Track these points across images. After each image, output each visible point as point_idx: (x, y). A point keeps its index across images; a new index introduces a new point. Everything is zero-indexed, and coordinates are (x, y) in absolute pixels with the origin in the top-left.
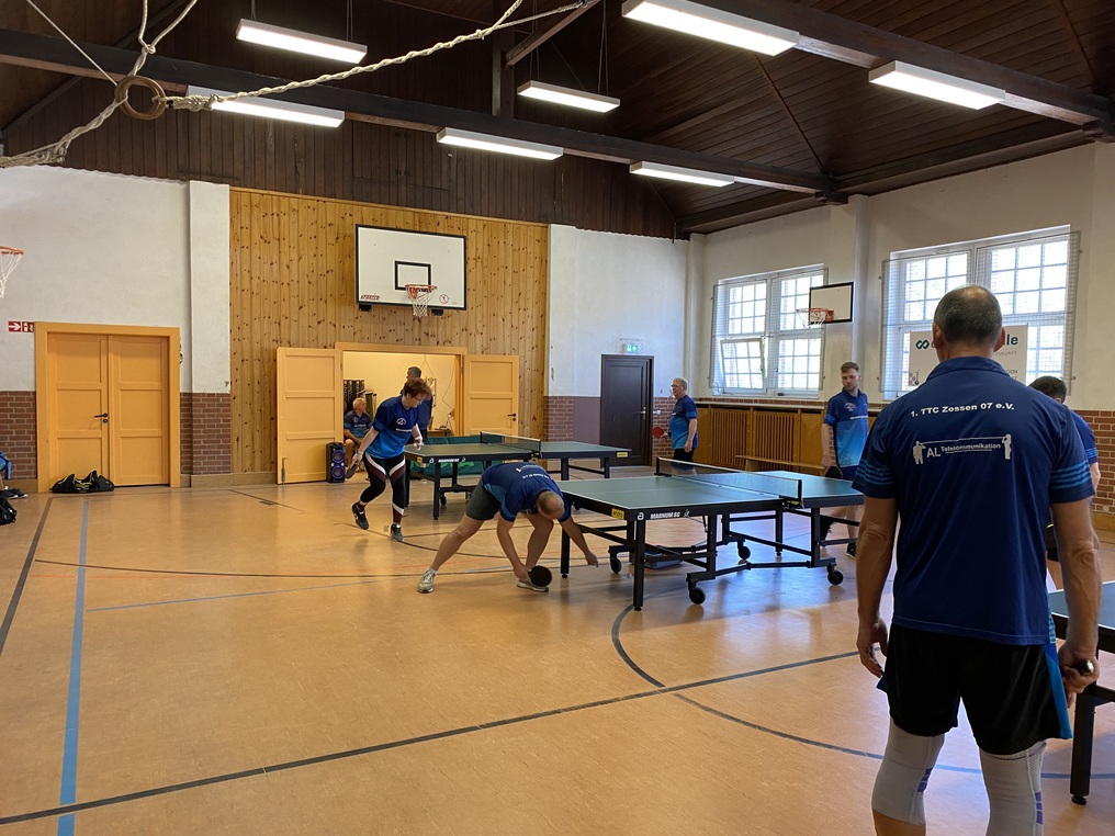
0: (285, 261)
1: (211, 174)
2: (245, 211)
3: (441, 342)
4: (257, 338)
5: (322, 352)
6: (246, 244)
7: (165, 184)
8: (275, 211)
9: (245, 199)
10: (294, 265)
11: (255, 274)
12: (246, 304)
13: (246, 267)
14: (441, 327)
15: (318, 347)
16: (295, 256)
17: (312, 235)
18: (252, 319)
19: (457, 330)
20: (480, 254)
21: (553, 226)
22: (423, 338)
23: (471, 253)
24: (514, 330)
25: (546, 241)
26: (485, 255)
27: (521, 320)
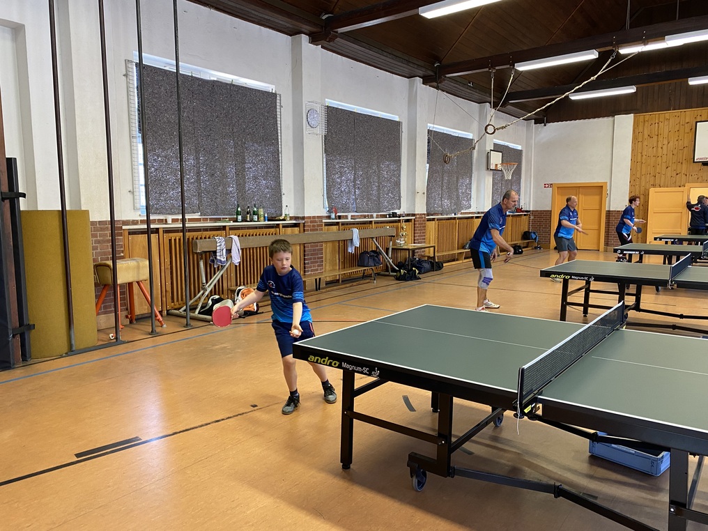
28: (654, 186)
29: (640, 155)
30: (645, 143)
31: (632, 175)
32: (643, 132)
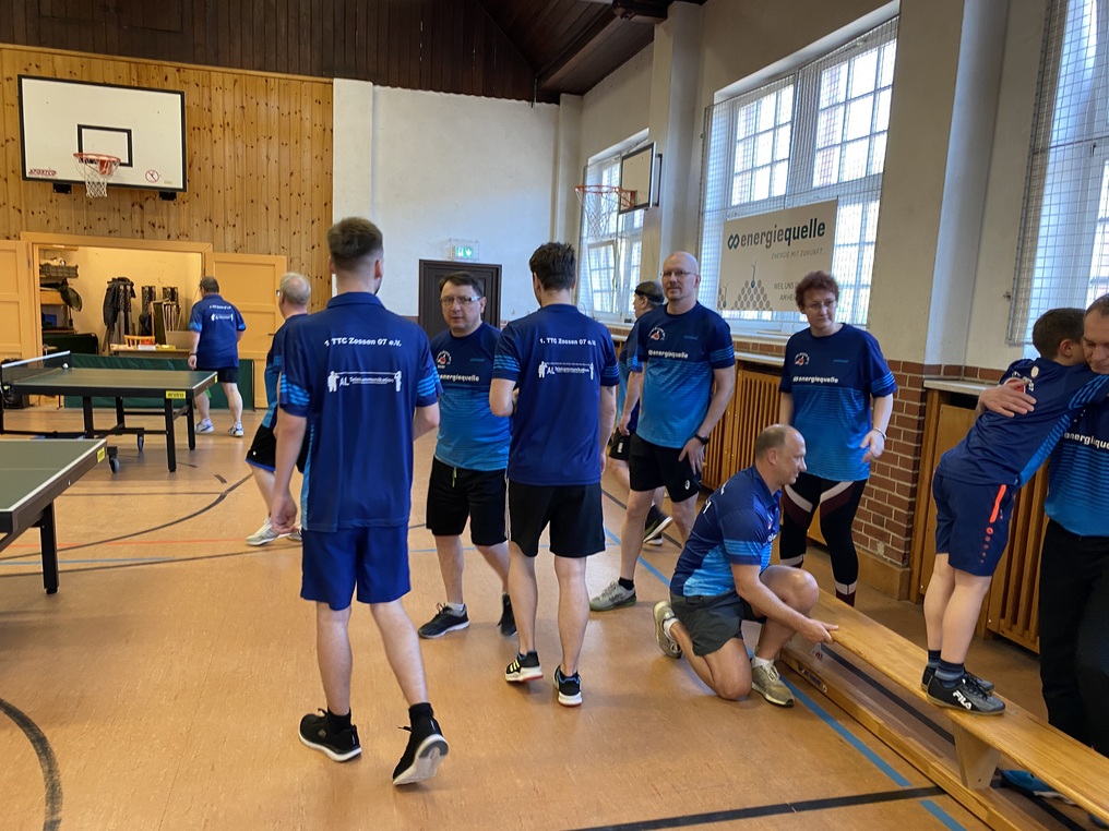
3: (173, 235)
5: (2, 244)
14: (173, 214)
19: (197, 221)
20: (229, 119)
21: (336, 81)
22: (148, 229)
23: (218, 118)
24: (283, 223)
25: (330, 103)
26: (237, 122)
27: (294, 209)
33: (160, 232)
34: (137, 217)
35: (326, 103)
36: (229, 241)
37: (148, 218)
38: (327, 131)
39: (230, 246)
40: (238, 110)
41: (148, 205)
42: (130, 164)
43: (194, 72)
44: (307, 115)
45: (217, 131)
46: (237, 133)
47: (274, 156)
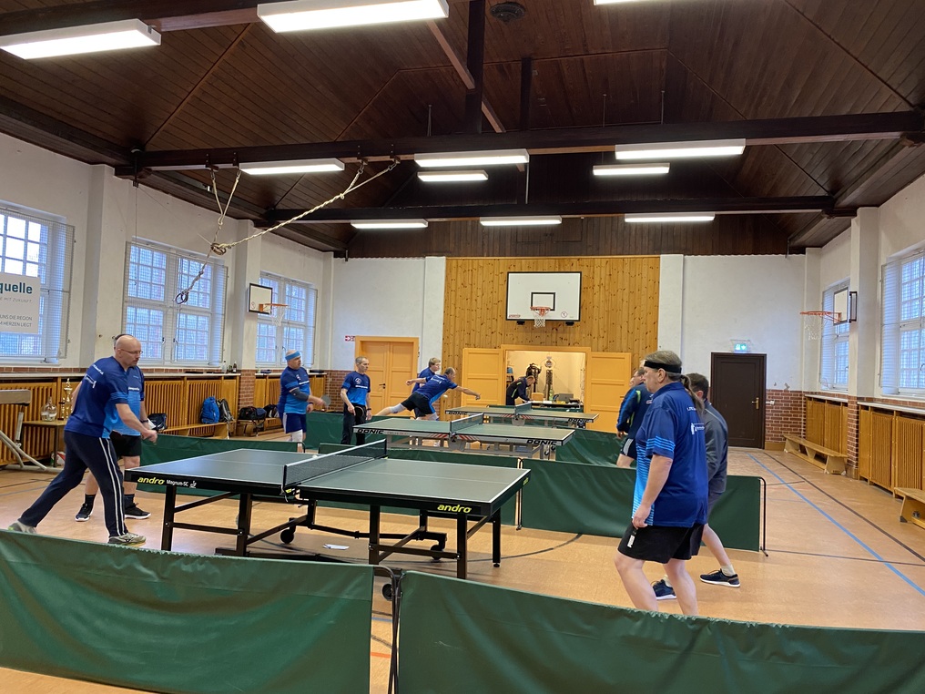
0: (474, 298)
1: (437, 252)
2: (454, 271)
3: (571, 344)
4: (457, 342)
5: (493, 350)
6: (454, 289)
7: (416, 260)
8: (470, 268)
9: (454, 263)
10: (479, 299)
11: (458, 305)
12: (452, 324)
13: (453, 302)
15: (491, 348)
16: (480, 294)
17: (491, 279)
18: (455, 331)
19: (584, 335)
20: (603, 282)
21: (662, 256)
22: (559, 341)
23: (597, 282)
24: (630, 335)
25: (658, 268)
26: (607, 282)
27: (636, 326)
28: (468, 345)
29: (453, 307)
30: (459, 293)
31: (445, 331)
32: (456, 280)
33: (566, 343)
34: (554, 335)
35: (656, 268)
36: (600, 345)
37: (560, 335)
38: (656, 282)
39: (600, 349)
40: (608, 277)
41: (560, 329)
42: (554, 310)
43: (586, 259)
44: (644, 275)
45: (596, 288)
46: (607, 288)
47: (626, 298)
